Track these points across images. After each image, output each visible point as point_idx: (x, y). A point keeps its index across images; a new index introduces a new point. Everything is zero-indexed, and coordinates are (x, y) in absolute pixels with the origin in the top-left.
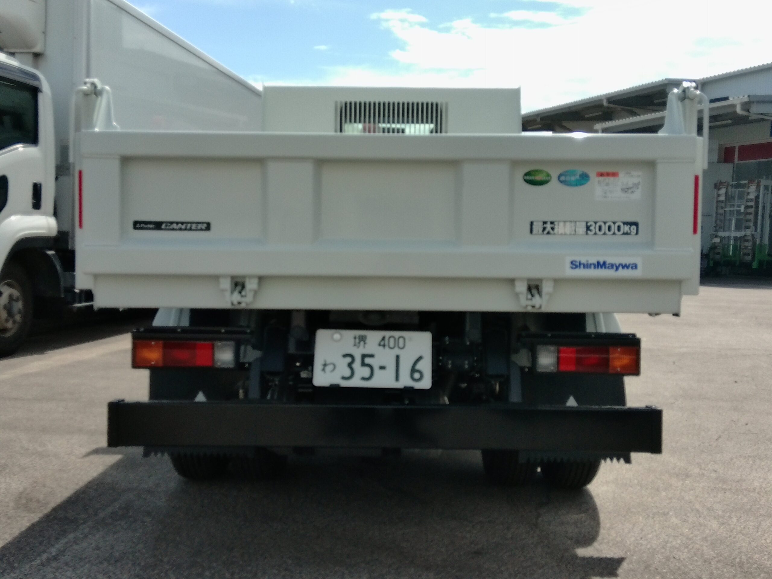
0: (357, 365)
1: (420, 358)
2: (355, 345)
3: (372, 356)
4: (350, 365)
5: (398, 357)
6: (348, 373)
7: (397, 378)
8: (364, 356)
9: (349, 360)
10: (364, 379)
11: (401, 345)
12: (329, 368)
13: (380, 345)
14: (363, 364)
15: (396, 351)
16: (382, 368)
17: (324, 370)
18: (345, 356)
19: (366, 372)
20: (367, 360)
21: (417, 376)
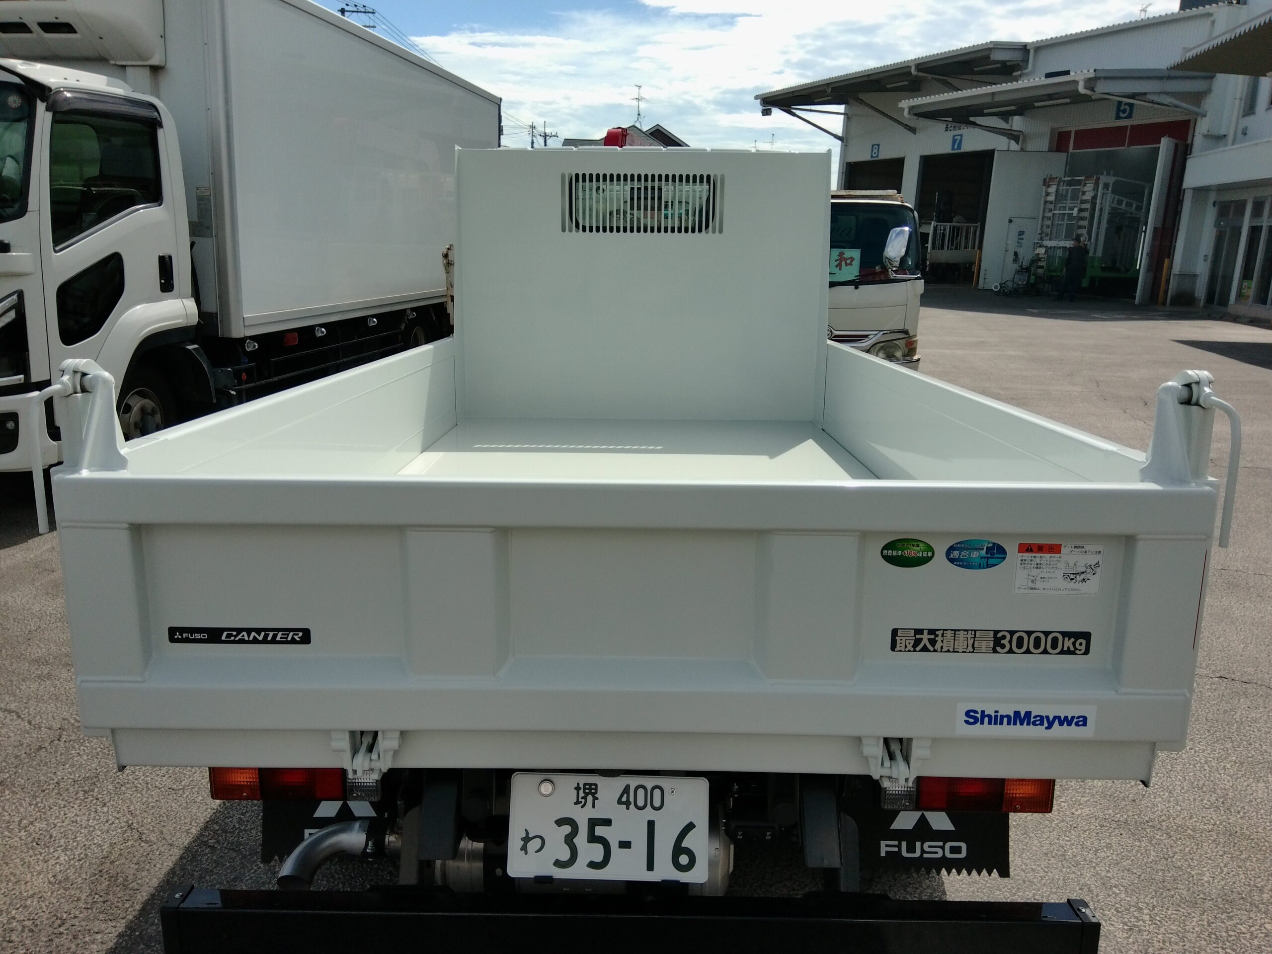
0: (581, 840)
1: (690, 827)
2: (577, 803)
3: (607, 822)
4: (569, 840)
5: (651, 824)
6: (565, 854)
7: (650, 867)
8: (593, 823)
9: (567, 829)
10: (593, 865)
11: (657, 803)
12: (534, 844)
13: (620, 802)
14: (593, 838)
15: (649, 814)
16: (625, 845)
17: (524, 848)
18: (560, 822)
19: (596, 852)
20: (600, 831)
21: (684, 860)
